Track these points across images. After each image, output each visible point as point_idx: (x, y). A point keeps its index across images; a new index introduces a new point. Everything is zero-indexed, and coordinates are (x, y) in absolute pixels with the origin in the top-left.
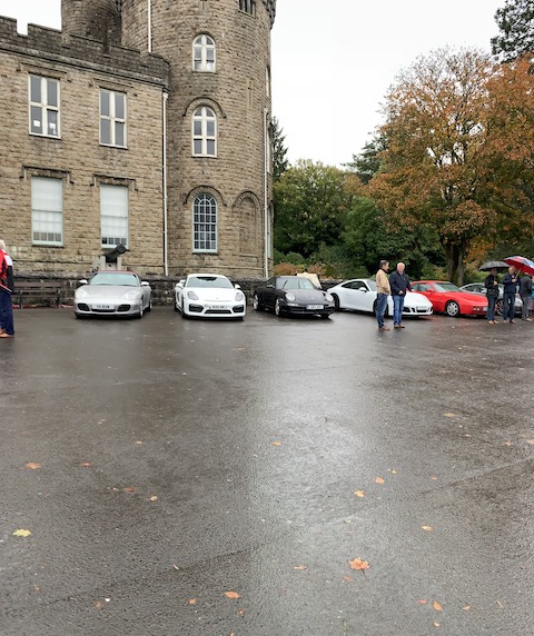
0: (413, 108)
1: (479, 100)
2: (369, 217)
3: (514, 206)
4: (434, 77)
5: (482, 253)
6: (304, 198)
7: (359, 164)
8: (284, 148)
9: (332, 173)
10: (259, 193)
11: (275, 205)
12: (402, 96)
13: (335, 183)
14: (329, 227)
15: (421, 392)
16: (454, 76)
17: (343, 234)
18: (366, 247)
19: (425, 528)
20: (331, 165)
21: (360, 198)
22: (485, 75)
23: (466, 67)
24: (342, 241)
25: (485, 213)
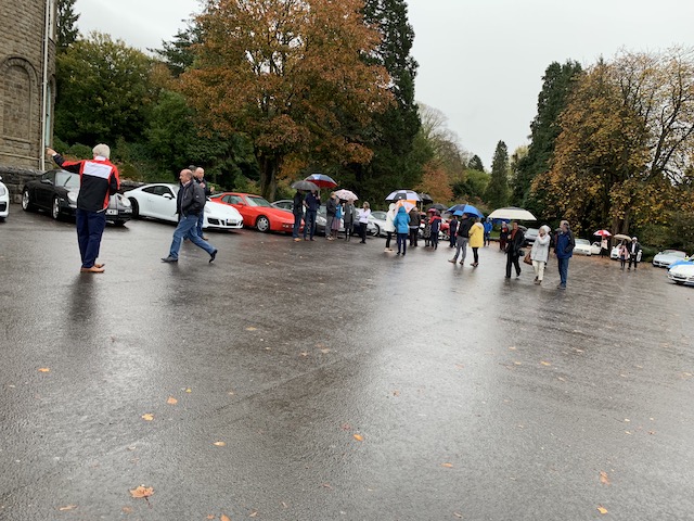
1: (301, 12)
2: (178, 116)
3: (326, 128)
5: (294, 171)
6: (98, 80)
7: (169, 53)
8: (75, 13)
9: (134, 57)
10: (37, 62)
11: (59, 81)
13: (139, 69)
14: (130, 120)
15: (224, 307)
17: (147, 130)
18: (174, 149)
19: (218, 444)
21: (169, 93)
24: (145, 139)
25: (299, 131)
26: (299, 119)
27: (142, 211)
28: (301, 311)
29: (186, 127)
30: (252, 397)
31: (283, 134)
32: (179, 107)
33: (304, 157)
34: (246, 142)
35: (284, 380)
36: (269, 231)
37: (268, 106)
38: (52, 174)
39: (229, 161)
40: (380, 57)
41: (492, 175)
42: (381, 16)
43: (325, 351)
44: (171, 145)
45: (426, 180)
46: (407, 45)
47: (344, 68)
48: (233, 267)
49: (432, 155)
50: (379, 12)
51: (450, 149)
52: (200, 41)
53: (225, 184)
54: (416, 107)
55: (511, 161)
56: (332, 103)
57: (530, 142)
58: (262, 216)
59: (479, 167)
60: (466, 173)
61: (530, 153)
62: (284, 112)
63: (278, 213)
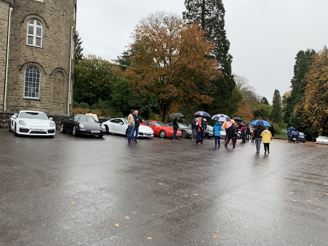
0: (147, 37)
1: (177, 39)
2: (124, 88)
3: (190, 89)
4: (158, 25)
5: (176, 109)
6: (91, 74)
7: (120, 61)
8: (81, 48)
9: (106, 64)
10: (67, 69)
11: (75, 76)
12: (142, 31)
13: (108, 69)
14: (104, 91)
15: (148, 173)
16: (166, 26)
17: (111, 95)
18: (123, 102)
19: (149, 238)
20: (106, 60)
21: (120, 78)
22: (180, 28)
23: (172, 23)
24: (110, 98)
25: (178, 91)
26: (177, 86)
27: (110, 131)
28: (183, 175)
29: (128, 92)
30: (163, 216)
31: (170, 93)
32: (125, 84)
33: (180, 103)
34: (154, 97)
35: (177, 209)
36: (165, 137)
37: (163, 81)
38: (73, 116)
39: (147, 106)
40: (214, 55)
41: (273, 106)
42: (214, 37)
43: (196, 195)
44: (122, 101)
45: (240, 110)
46: (227, 48)
47: (198, 62)
48: (151, 155)
49: (242, 98)
50: (213, 35)
51: (251, 95)
52: (133, 55)
53: (145, 116)
54: (233, 76)
55: (282, 99)
56: (193, 78)
57: (291, 89)
58: (162, 130)
59: (266, 102)
60: (259, 106)
61: (292, 94)
62: (171, 83)
63: (169, 129)
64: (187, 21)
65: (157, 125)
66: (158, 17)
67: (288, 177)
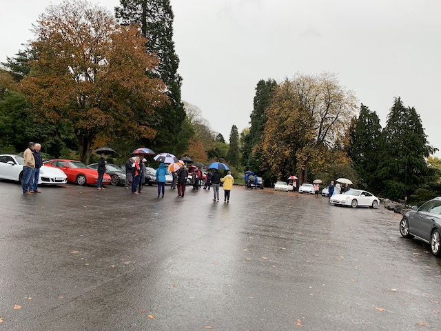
4: (76, 19)
16: (90, 23)
18: (15, 130)
22: (110, 29)
23: (99, 20)
25: (106, 118)
26: (106, 110)
28: (110, 237)
29: (24, 115)
31: (95, 120)
32: (19, 101)
33: (110, 135)
34: (69, 125)
35: (99, 284)
36: (86, 184)
37: (84, 102)
39: (57, 138)
40: (159, 73)
41: (230, 145)
42: (158, 49)
44: (14, 128)
45: (191, 148)
46: (175, 67)
47: (136, 79)
48: (60, 210)
49: (194, 133)
50: (157, 46)
51: (204, 130)
52: (35, 58)
53: (53, 153)
54: (182, 104)
55: (240, 137)
57: (250, 125)
59: (222, 140)
60: (214, 144)
61: (251, 132)
62: (96, 106)
63: (91, 172)
64: (121, 21)
65: (73, 166)
66: (77, 7)
67: (244, 230)
